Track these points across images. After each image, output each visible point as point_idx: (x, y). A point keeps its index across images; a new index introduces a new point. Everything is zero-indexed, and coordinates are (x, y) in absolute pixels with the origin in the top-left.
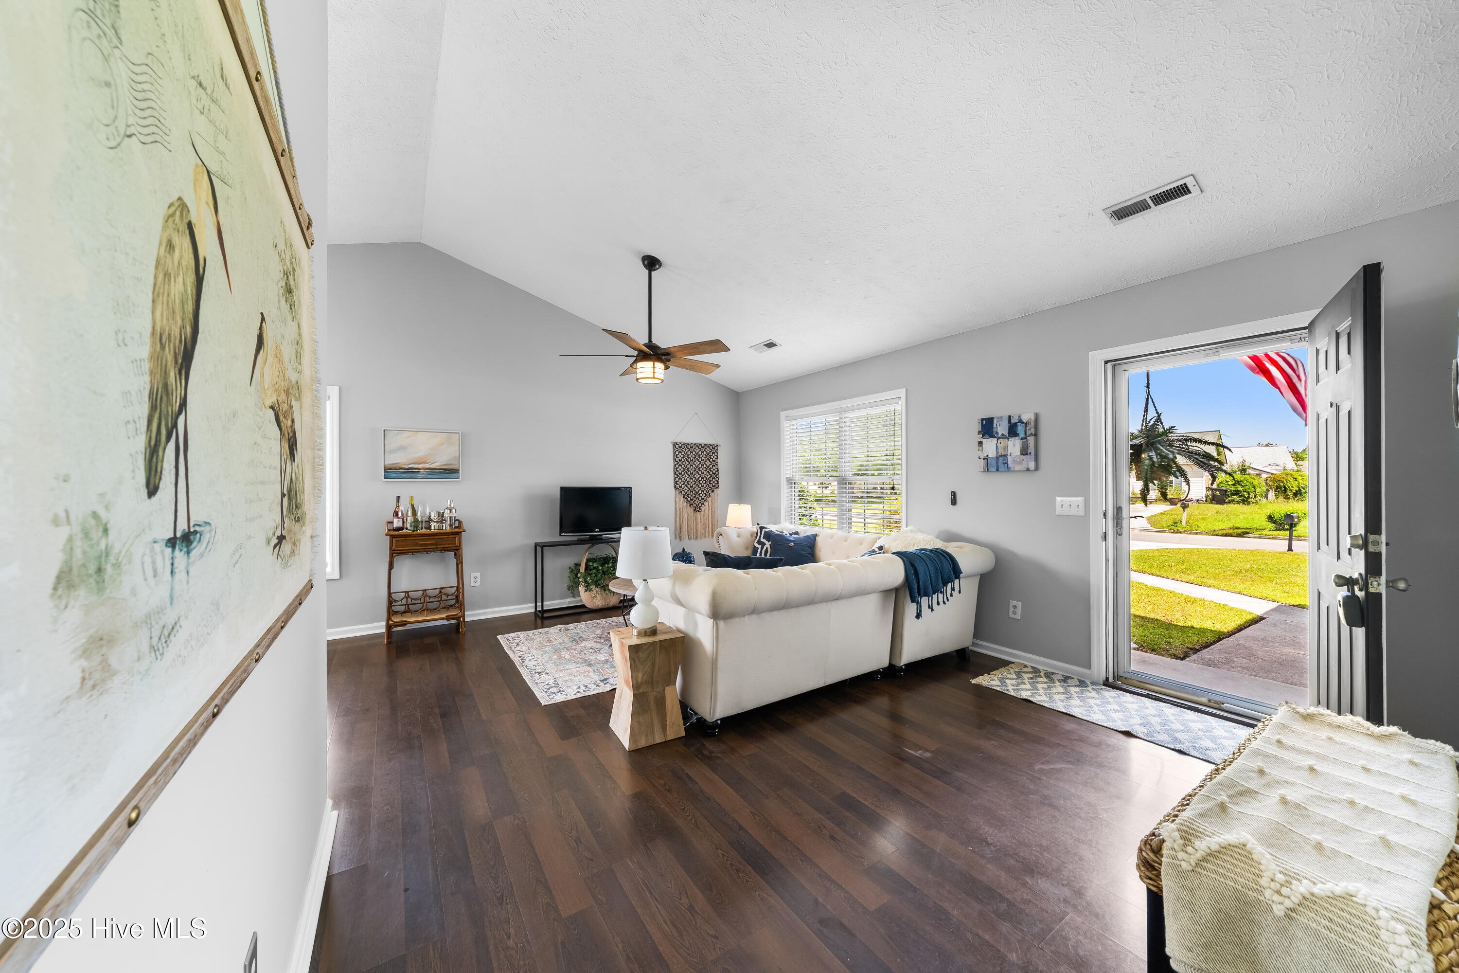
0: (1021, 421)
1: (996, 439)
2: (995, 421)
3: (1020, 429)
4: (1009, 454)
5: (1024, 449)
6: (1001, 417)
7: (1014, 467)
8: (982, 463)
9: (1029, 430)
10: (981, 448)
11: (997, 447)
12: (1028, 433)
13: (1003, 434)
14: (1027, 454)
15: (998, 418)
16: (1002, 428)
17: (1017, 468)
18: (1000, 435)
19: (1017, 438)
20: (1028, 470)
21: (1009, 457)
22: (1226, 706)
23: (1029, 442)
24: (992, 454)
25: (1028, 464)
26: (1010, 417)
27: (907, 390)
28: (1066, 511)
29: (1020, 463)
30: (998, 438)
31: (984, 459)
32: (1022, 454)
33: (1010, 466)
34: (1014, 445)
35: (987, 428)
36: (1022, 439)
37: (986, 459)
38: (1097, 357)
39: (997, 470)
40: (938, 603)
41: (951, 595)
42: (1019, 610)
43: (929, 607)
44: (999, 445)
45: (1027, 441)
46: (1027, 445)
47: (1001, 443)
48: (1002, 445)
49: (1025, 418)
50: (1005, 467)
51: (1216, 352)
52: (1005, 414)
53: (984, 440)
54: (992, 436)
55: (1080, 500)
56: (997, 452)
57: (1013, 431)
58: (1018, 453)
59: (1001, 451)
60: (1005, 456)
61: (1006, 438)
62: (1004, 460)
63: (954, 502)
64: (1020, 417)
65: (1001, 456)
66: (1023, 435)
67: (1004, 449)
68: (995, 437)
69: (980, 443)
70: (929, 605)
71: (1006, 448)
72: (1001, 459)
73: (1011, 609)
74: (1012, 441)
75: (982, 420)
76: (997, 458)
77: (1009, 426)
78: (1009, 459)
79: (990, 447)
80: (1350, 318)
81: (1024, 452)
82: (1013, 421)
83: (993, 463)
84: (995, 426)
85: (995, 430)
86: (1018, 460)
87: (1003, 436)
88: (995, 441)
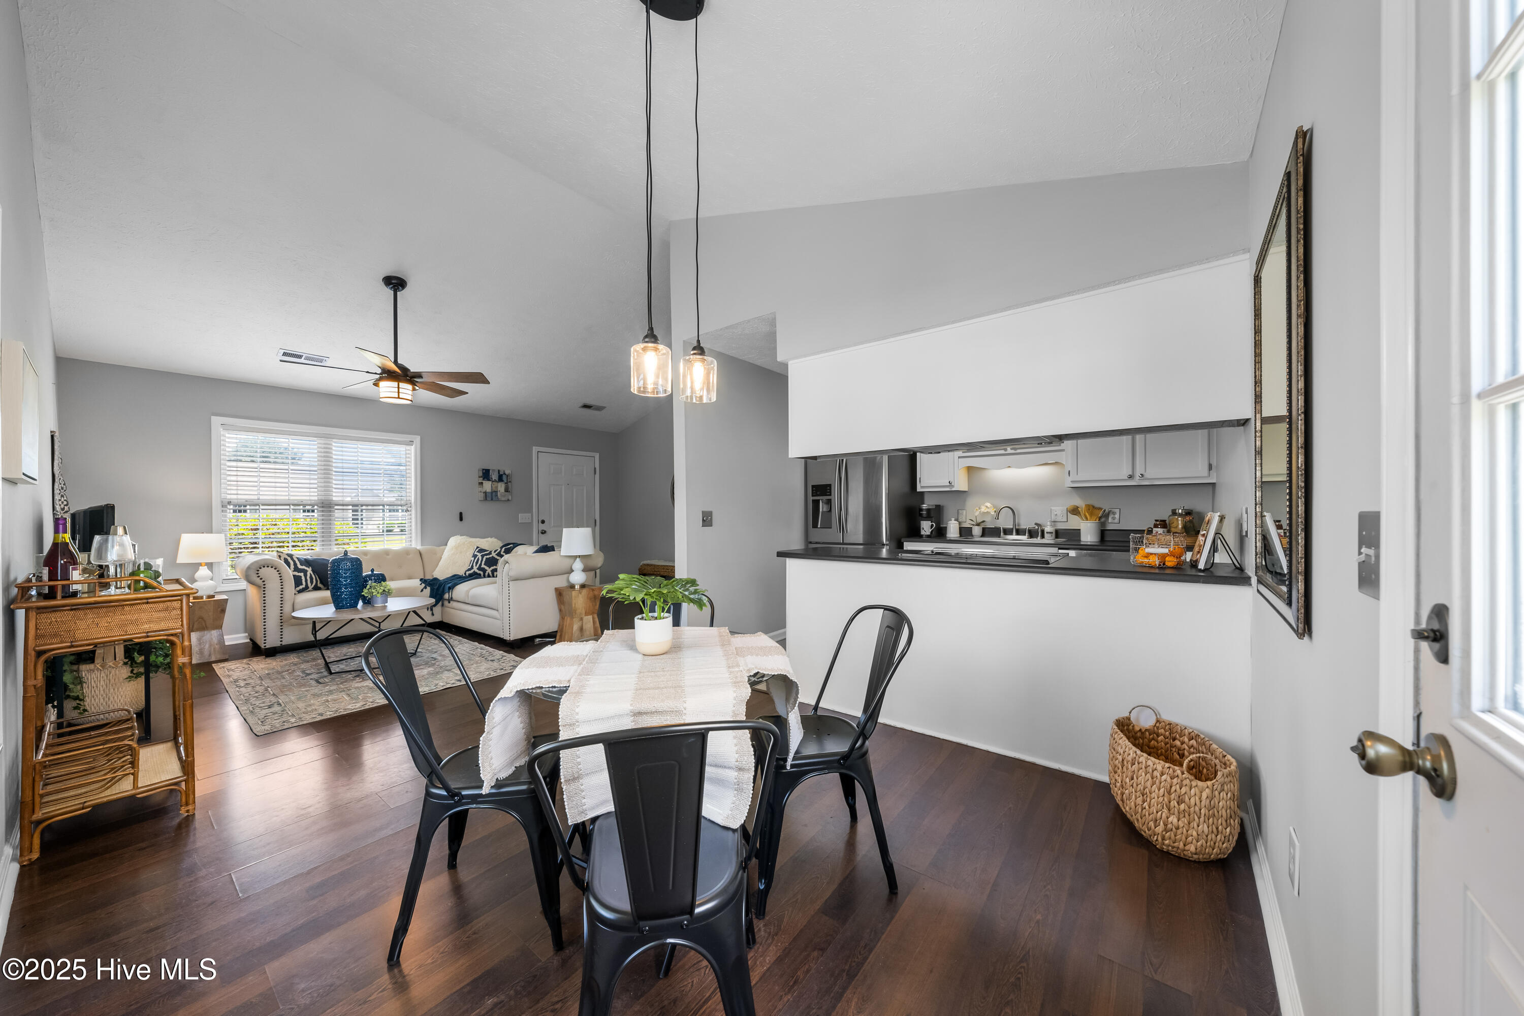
0: (505, 474)
2: (491, 471)
3: (504, 478)
4: (498, 491)
7: (501, 499)
8: (482, 495)
9: (509, 479)
10: (481, 486)
11: (491, 487)
12: (508, 481)
14: (508, 492)
16: (495, 476)
17: (503, 499)
18: (493, 479)
19: (503, 483)
20: (508, 500)
21: (499, 493)
24: (488, 490)
25: (508, 497)
26: (499, 471)
27: (421, 438)
28: (524, 521)
29: (504, 496)
30: (493, 482)
31: (483, 493)
32: (505, 492)
33: (499, 497)
34: (501, 486)
35: (486, 474)
36: (505, 483)
37: (485, 493)
38: (535, 449)
39: (492, 500)
44: (493, 485)
45: (508, 485)
46: (508, 487)
48: (495, 486)
49: (507, 472)
50: (496, 498)
52: (496, 468)
53: (484, 482)
54: (489, 480)
55: (530, 515)
56: (492, 490)
57: (500, 479)
58: (503, 491)
59: (494, 489)
60: (496, 492)
61: (497, 482)
63: (461, 519)
64: (504, 471)
65: (494, 492)
66: (506, 481)
69: (482, 483)
71: (497, 487)
72: (494, 494)
74: (500, 484)
75: (483, 469)
76: (492, 493)
77: (499, 476)
79: (488, 486)
81: (507, 490)
82: (501, 473)
83: (490, 495)
84: (490, 474)
85: (490, 477)
86: (503, 494)
87: (495, 481)
88: (490, 482)
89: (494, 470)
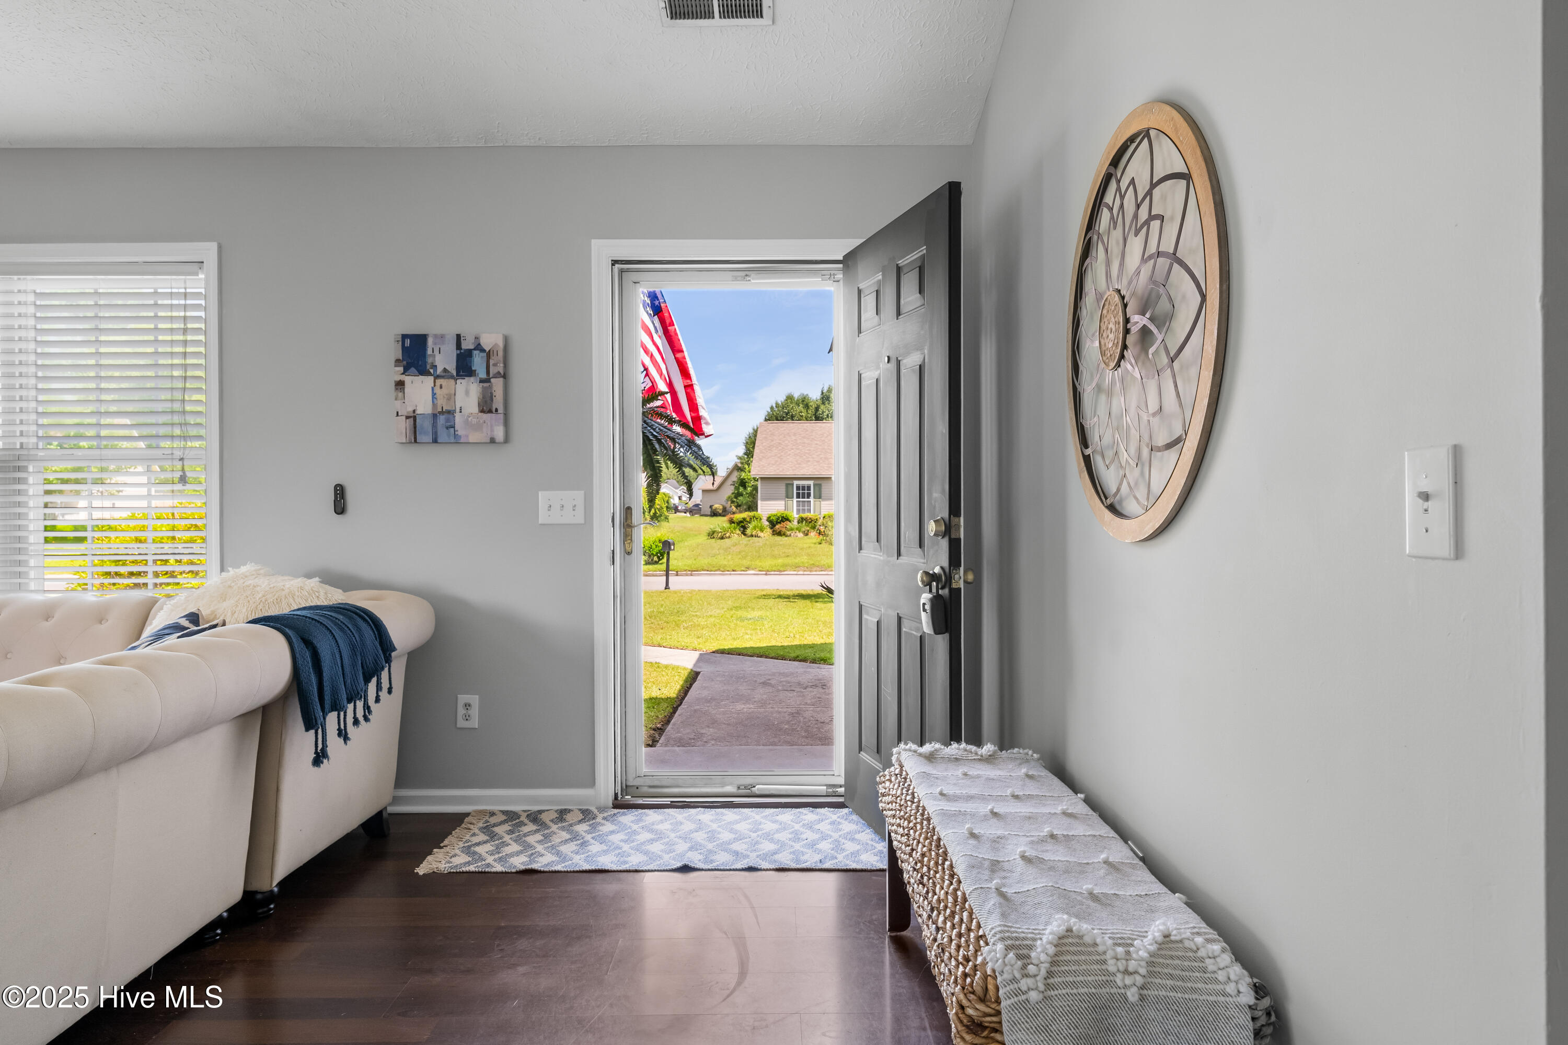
0: (479, 347)
1: (432, 378)
2: (430, 341)
3: (478, 362)
4: (458, 410)
5: (486, 402)
6: (442, 336)
7: (467, 436)
8: (403, 425)
9: (495, 365)
10: (400, 394)
11: (434, 394)
12: (493, 370)
13: (445, 370)
14: (490, 411)
15: (436, 336)
16: (444, 359)
17: (474, 437)
18: (439, 370)
19: (472, 379)
20: (493, 441)
21: (457, 415)
22: (759, 789)
23: (494, 388)
24: (424, 407)
25: (492, 431)
26: (458, 337)
27: (220, 247)
28: (556, 518)
29: (478, 427)
30: (437, 377)
31: (407, 417)
32: (482, 411)
33: (459, 433)
34: (467, 393)
35: (414, 353)
36: (482, 381)
37: (413, 417)
38: (603, 251)
39: (435, 441)
40: (356, 722)
41: (377, 700)
42: (475, 712)
43: (339, 735)
44: (437, 390)
45: (490, 387)
46: (491, 394)
47: (441, 387)
48: (445, 391)
49: (488, 341)
50: (449, 436)
51: (747, 275)
52: (451, 331)
53: (407, 379)
54: (423, 372)
55: (579, 495)
56: (435, 405)
57: (464, 367)
58: (475, 409)
59: (442, 403)
60: (451, 413)
61: (452, 377)
62: (447, 420)
63: (340, 507)
64: (477, 338)
65: (442, 413)
66: (483, 375)
67: (449, 399)
68: (429, 374)
69: (400, 385)
70: (339, 730)
71: (451, 397)
72: (442, 420)
73: (461, 711)
74: (462, 385)
75: (404, 337)
76: (435, 416)
77: (458, 355)
78: (458, 418)
79: (420, 393)
80: (925, 247)
81: (486, 407)
82: (467, 345)
83: (427, 425)
84: (429, 352)
85: (429, 360)
86: (474, 421)
87: (446, 374)
88: (429, 380)
89: (441, 338)
